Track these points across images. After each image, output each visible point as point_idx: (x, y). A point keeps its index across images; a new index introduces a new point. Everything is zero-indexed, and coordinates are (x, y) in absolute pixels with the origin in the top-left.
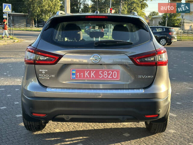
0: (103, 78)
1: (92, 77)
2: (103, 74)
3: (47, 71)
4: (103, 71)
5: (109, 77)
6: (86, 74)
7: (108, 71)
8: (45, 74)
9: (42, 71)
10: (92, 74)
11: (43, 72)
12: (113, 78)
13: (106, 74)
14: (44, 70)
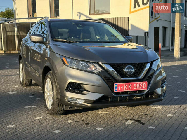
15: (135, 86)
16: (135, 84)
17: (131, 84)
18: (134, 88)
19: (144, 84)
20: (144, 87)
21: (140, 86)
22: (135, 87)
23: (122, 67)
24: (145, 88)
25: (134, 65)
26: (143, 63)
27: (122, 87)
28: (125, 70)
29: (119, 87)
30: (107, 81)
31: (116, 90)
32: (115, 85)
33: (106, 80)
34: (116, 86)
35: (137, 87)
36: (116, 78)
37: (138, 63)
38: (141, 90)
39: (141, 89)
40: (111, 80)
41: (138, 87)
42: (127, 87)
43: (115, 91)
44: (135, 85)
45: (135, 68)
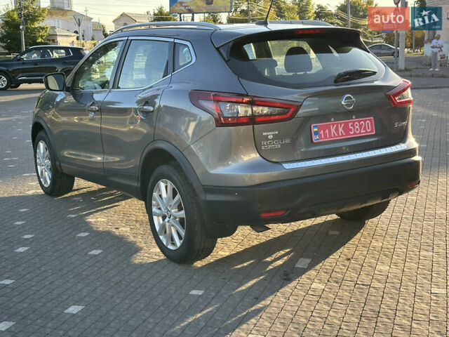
0: (355, 133)
1: (340, 134)
2: (354, 128)
3: (277, 133)
4: (354, 122)
5: (362, 131)
6: (333, 130)
7: (359, 122)
8: (273, 139)
9: (268, 135)
10: (340, 130)
11: (269, 137)
12: (367, 132)
13: (358, 127)
14: (272, 133)
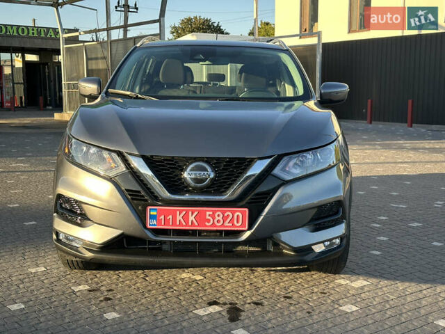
15: (208, 217)
16: (208, 213)
17: (196, 213)
18: (207, 224)
19: (238, 216)
20: (238, 222)
21: (225, 218)
22: (209, 221)
23: (180, 166)
24: (240, 226)
25: (214, 163)
26: (246, 159)
27: (171, 217)
28: (185, 175)
29: (163, 217)
30: (132, 199)
31: (154, 225)
32: (152, 211)
33: (130, 195)
34: (152, 213)
35: (216, 221)
36: (156, 194)
37: (229, 158)
38: (229, 229)
39: (228, 226)
40: (143, 196)
41: (218, 221)
42: (186, 218)
43: (149, 227)
44: (209, 215)
45: (216, 171)
